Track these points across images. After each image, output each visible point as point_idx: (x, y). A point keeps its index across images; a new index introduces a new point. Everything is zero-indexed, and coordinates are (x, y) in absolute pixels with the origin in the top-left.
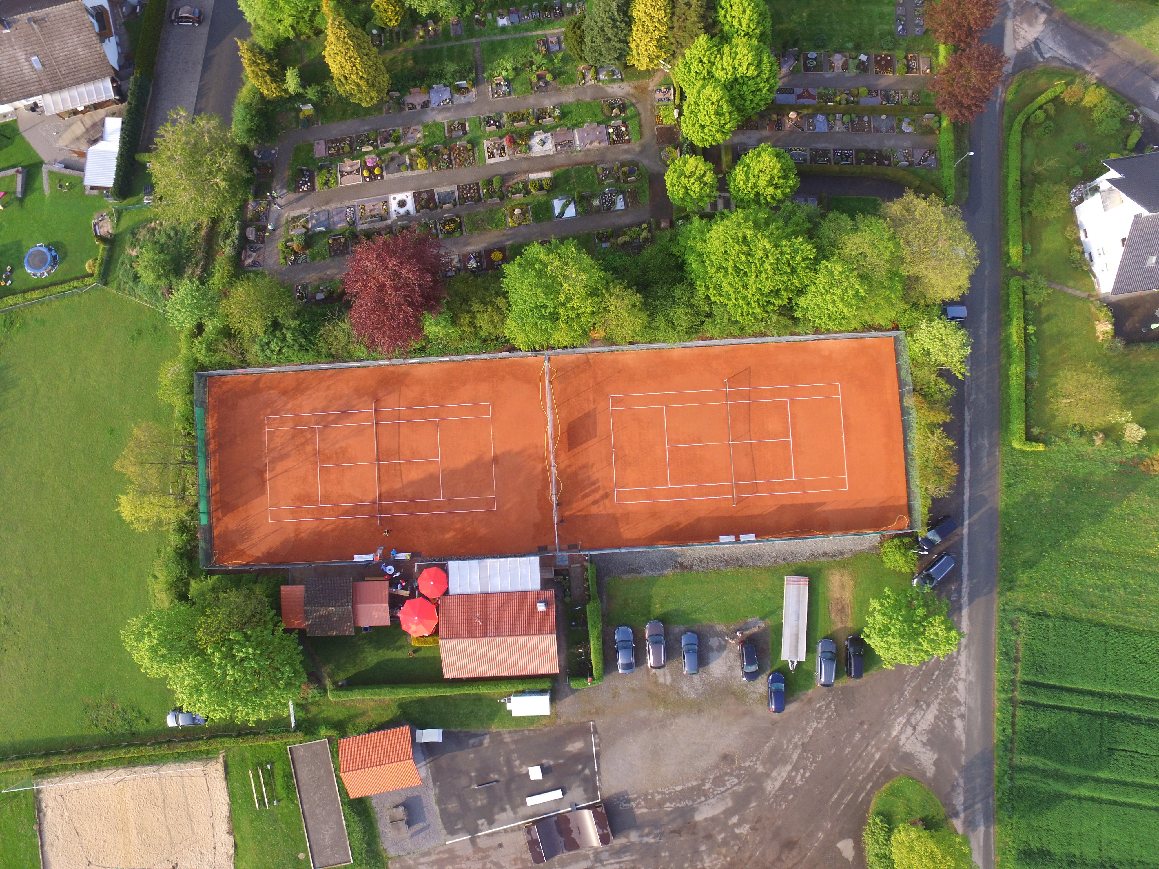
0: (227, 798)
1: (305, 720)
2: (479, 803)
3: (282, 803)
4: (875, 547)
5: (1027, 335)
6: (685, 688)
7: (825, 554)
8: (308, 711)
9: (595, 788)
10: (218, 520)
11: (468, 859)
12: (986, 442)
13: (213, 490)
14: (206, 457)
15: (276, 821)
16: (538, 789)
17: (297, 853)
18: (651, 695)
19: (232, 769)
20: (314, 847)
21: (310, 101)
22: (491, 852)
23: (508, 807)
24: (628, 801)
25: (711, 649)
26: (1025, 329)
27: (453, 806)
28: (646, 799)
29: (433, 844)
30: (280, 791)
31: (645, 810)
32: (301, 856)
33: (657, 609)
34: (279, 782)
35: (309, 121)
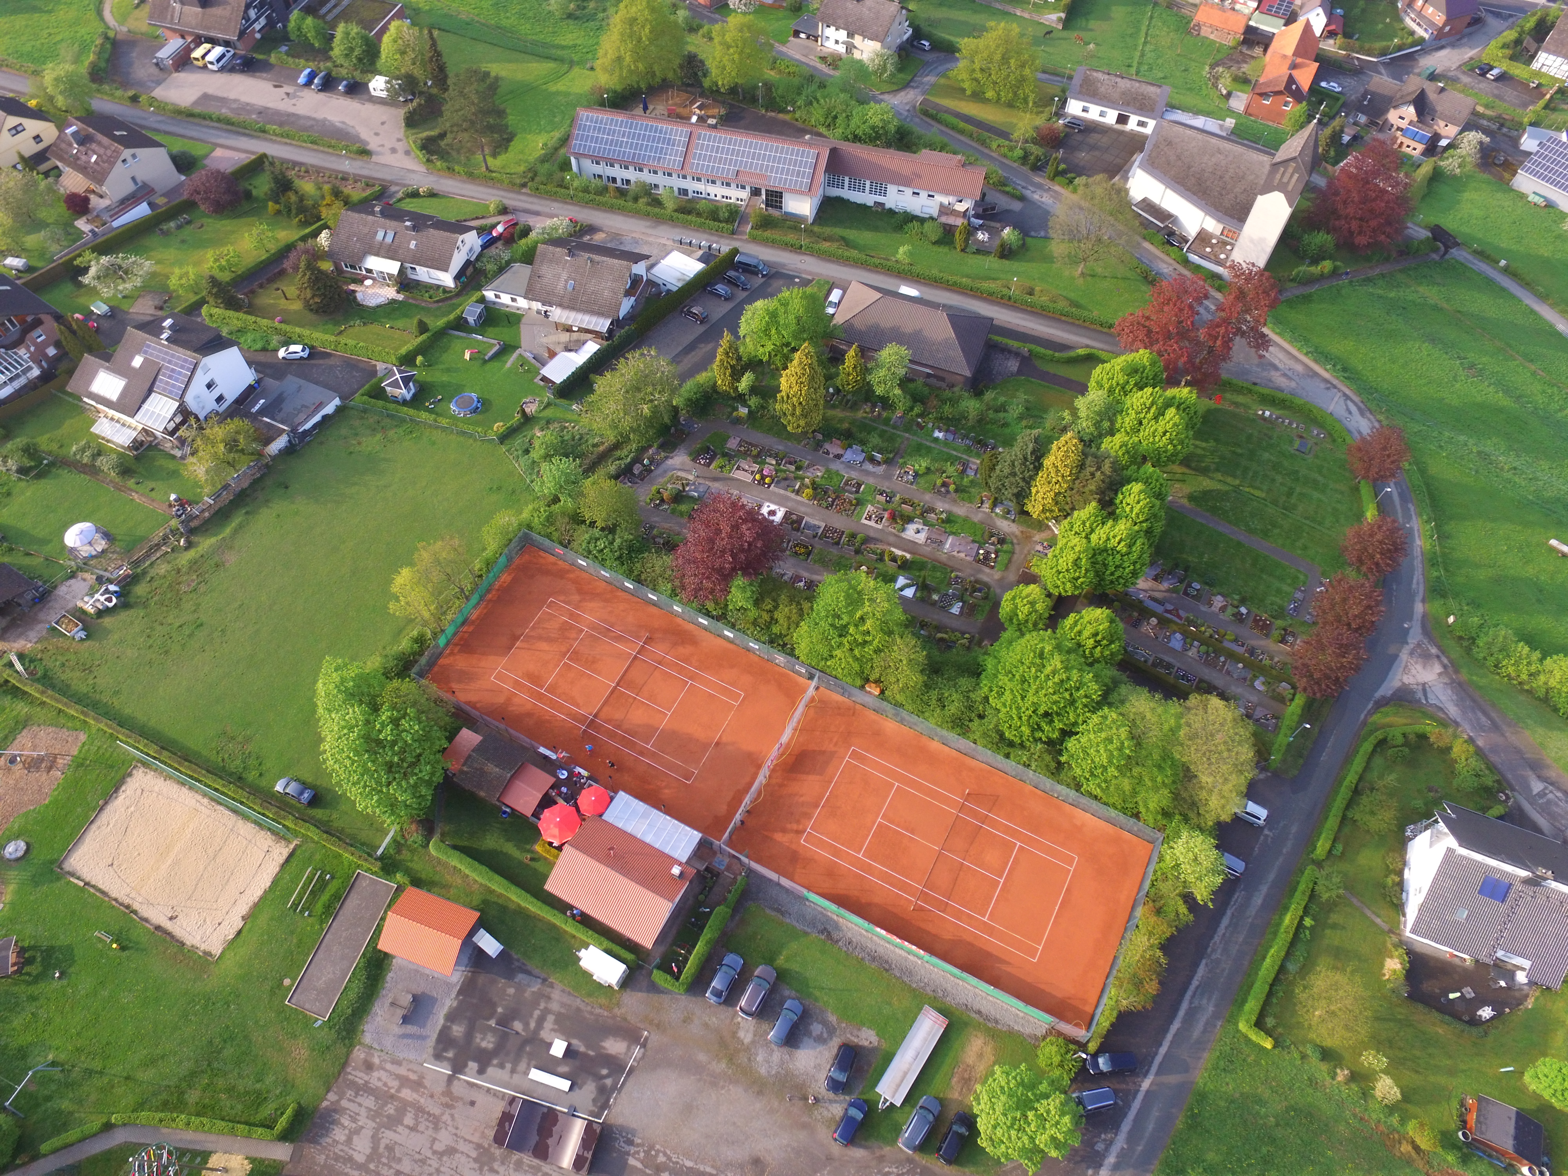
0: (268, 884)
1: (390, 857)
2: (484, 1044)
3: (310, 920)
4: (1036, 1038)
5: (1300, 925)
6: (759, 1058)
7: (979, 1012)
8: (399, 852)
9: (605, 1106)
10: (452, 653)
11: (432, 1096)
12: (1211, 1009)
13: (465, 628)
14: (482, 598)
15: (292, 933)
16: (549, 1066)
17: (286, 976)
18: (723, 1043)
19: (294, 862)
20: (305, 981)
21: (749, 407)
22: (459, 1104)
23: (508, 1066)
24: (630, 1142)
25: (808, 1034)
26: (1302, 919)
27: (458, 1030)
28: (647, 1153)
29: (412, 1056)
30: (319, 907)
31: (639, 1165)
32: (287, 982)
33: (781, 961)
34: (325, 897)
35: (738, 421)
